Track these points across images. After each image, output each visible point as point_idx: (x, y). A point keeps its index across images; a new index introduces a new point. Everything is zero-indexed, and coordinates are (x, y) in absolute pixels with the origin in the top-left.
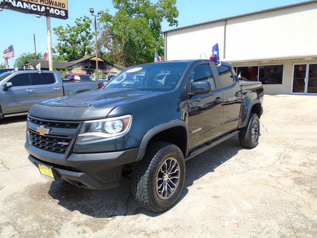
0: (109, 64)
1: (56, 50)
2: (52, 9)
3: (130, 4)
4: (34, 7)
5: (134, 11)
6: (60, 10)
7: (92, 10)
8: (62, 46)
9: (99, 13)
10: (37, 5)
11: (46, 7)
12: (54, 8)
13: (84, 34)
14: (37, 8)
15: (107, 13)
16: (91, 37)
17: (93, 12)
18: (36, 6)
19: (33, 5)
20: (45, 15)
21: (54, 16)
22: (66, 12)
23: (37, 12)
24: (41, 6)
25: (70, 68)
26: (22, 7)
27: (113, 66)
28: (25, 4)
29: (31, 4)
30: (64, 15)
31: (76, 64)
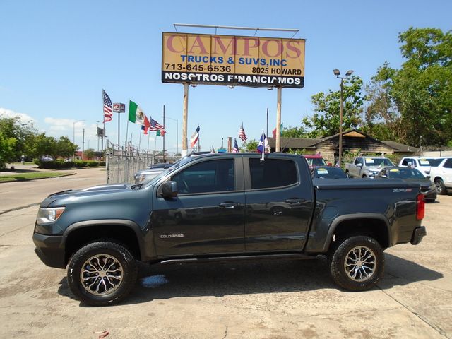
0: (374, 141)
1: (312, 123)
2: (285, 79)
3: (428, 48)
4: (264, 80)
5: (436, 58)
6: (294, 78)
7: (338, 72)
8: (319, 118)
9: (347, 74)
10: (267, 76)
11: (277, 77)
12: (287, 77)
13: (350, 100)
14: (267, 80)
15: (386, 68)
16: (360, 104)
17: (338, 74)
18: (266, 78)
19: (262, 78)
20: (276, 87)
21: (287, 85)
22: (302, 79)
23: (267, 85)
24: (271, 77)
25: (314, 147)
26: (251, 81)
27: (380, 143)
28: (254, 78)
29: (261, 76)
30: (299, 83)
31: (323, 142)
